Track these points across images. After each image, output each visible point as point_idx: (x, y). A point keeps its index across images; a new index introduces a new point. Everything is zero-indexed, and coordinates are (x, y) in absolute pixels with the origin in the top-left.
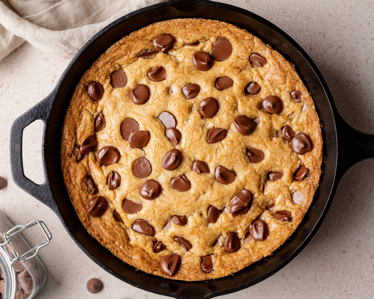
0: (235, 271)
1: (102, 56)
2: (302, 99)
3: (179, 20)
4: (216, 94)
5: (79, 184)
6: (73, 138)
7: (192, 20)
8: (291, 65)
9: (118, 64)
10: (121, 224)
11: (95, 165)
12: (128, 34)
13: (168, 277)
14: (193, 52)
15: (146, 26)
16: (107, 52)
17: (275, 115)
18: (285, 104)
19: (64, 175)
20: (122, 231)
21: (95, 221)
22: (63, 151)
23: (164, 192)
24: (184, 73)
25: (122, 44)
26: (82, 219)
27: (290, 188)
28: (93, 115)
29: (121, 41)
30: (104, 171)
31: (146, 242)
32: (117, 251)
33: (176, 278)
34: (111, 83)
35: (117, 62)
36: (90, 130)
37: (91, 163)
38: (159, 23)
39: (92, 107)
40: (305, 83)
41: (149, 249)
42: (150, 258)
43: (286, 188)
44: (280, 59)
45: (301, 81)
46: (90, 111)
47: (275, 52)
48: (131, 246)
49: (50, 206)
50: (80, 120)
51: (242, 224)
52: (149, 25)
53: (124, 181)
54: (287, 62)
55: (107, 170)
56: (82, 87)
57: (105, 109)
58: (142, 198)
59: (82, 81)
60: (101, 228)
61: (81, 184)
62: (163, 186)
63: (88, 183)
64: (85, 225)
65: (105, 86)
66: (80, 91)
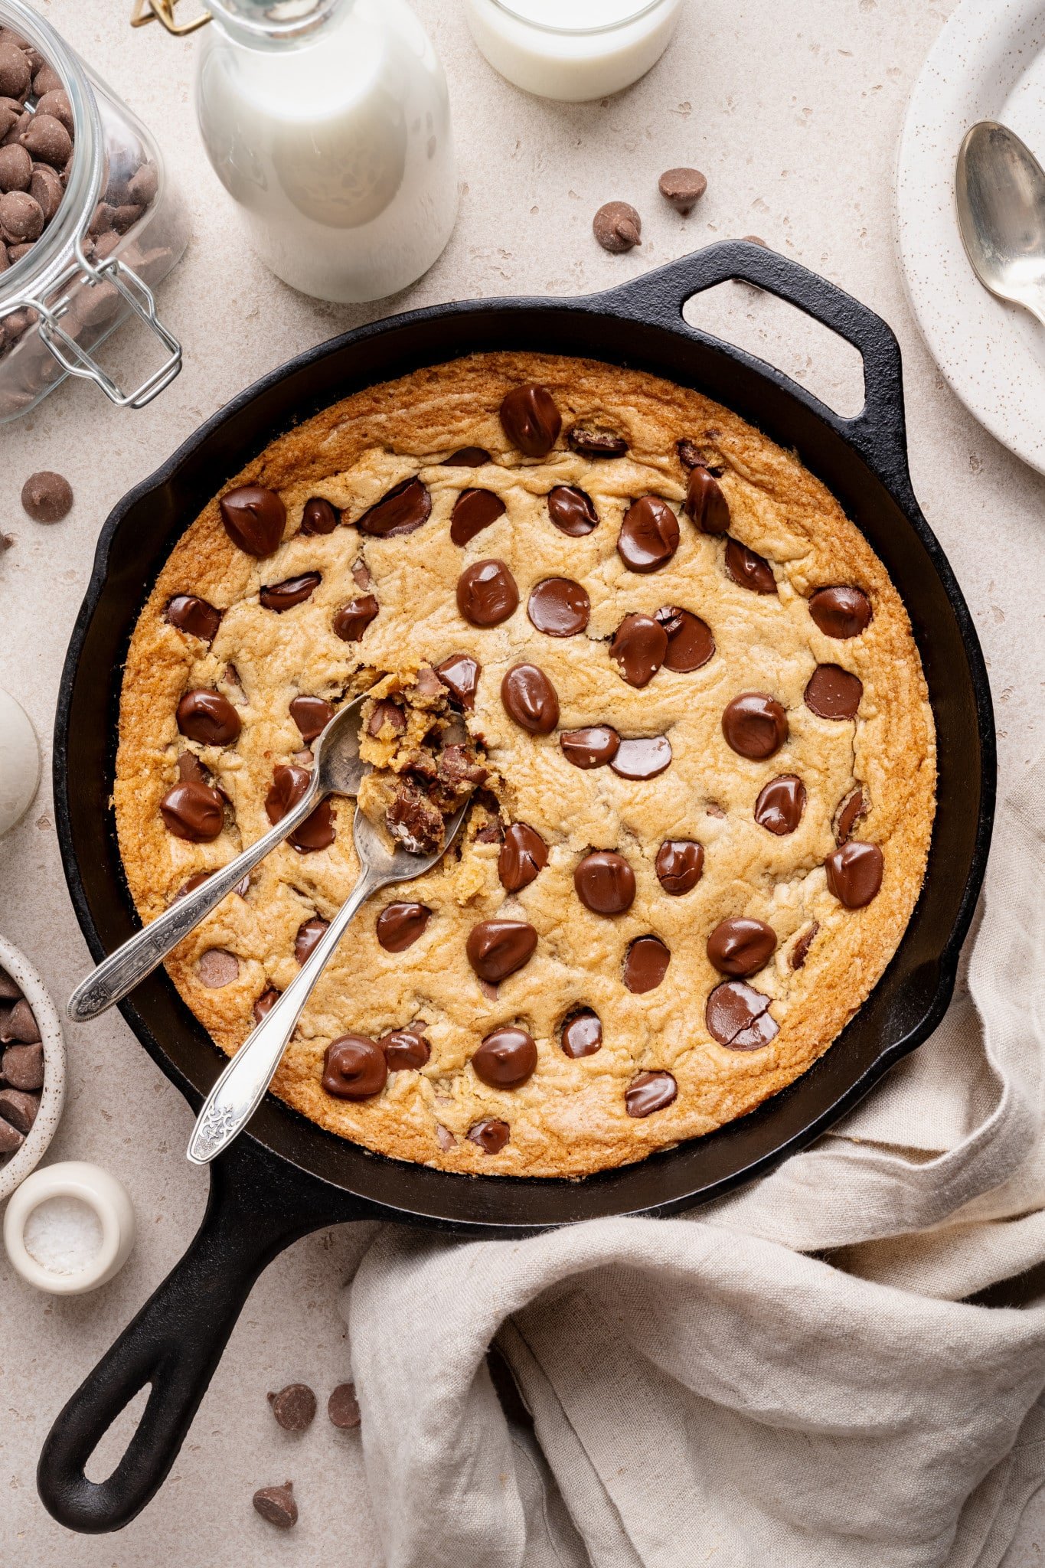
0: (128, 677)
1: (924, 687)
2: (471, 1146)
3: (890, 953)
4: (631, 926)
5: (621, 410)
6: (754, 471)
7: (870, 987)
8: (580, 1174)
9: (875, 716)
10: (445, 457)
11: (643, 484)
12: (939, 794)
13: (225, 490)
14: (780, 935)
15: (930, 854)
16: (926, 708)
17: (475, 1047)
18: (486, 1092)
19: (669, 387)
20: (426, 448)
21: (492, 391)
22: (736, 421)
23: (459, 625)
24: (740, 877)
25: (921, 760)
26: (520, 361)
27: (253, 964)
28: (781, 563)
29: (931, 763)
30: (612, 501)
31: (354, 495)
32: (377, 401)
33: (210, 510)
34: (834, 668)
35: (882, 717)
36: (745, 530)
37: (657, 480)
38: (916, 893)
39: (802, 573)
40: (509, 1180)
41: (331, 489)
42: (306, 478)
43: (261, 953)
44: (613, 1156)
45: (522, 1173)
46: (797, 564)
47: (643, 1152)
48: (370, 446)
49: (611, 296)
50: (788, 522)
51: (242, 776)
52: (929, 864)
53: (553, 541)
54: (597, 1167)
55: (609, 510)
56: (874, 583)
57: (778, 607)
58: (478, 558)
59: (890, 591)
60: (467, 397)
61: (617, 416)
62: (475, 633)
63: (610, 437)
64: (502, 358)
65: (836, 644)
66: (866, 571)
